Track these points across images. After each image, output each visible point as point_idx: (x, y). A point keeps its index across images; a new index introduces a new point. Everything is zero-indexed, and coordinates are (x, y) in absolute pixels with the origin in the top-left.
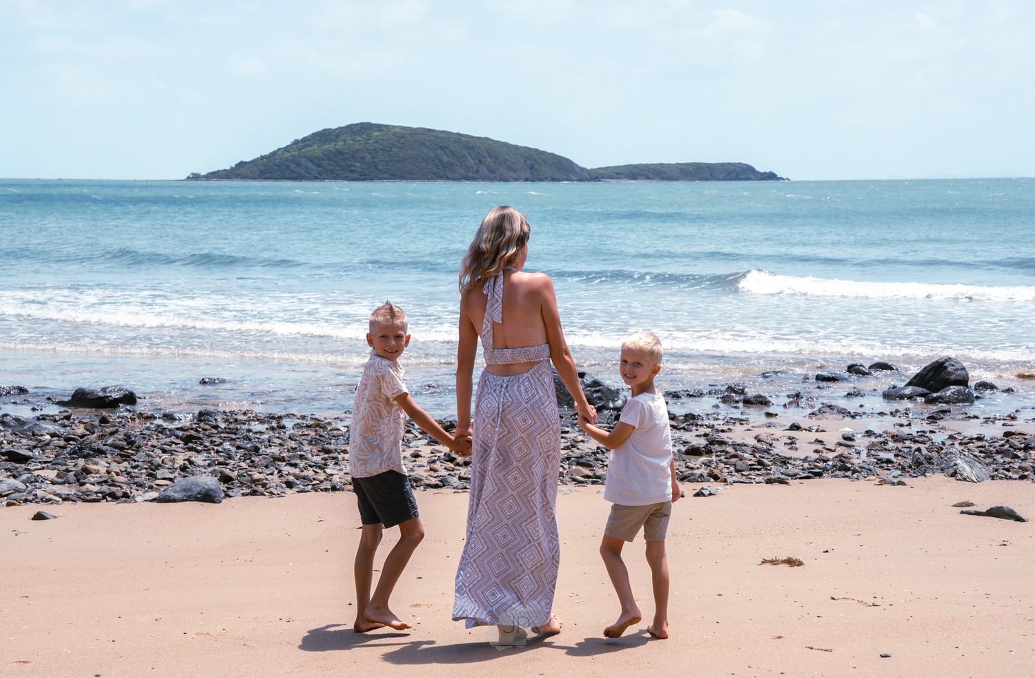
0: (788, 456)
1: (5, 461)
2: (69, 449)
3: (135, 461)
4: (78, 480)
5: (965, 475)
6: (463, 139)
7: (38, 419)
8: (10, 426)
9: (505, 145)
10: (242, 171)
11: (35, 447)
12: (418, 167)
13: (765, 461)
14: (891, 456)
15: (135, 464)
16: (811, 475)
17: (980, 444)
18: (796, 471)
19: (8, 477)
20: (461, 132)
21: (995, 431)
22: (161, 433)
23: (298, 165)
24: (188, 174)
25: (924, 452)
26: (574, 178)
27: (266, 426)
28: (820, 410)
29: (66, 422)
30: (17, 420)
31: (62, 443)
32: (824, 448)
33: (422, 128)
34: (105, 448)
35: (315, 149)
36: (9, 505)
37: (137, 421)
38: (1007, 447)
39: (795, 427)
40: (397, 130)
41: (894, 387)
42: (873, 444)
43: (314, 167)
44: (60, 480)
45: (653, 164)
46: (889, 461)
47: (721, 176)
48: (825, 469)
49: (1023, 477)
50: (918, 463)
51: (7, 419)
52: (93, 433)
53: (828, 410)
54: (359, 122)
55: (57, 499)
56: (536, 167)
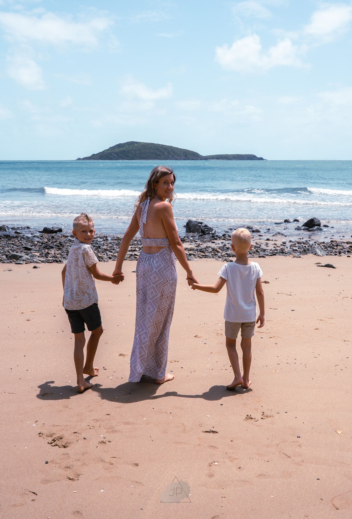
0: (266, 249)
1: (24, 250)
2: (43, 246)
3: (62, 250)
4: (46, 256)
5: (319, 254)
6: (164, 146)
7: (33, 237)
8: (25, 239)
9: (177, 148)
10: (94, 157)
11: (33, 246)
12: (149, 155)
13: (259, 250)
14: (297, 248)
15: (62, 251)
16: (272, 255)
17: (323, 244)
18: (268, 253)
19: (25, 255)
20: (163, 144)
21: (328, 241)
22: (70, 241)
23: (111, 155)
24: (77, 158)
25: (307, 247)
26: (199, 159)
27: (102, 239)
28: (276, 234)
29: (42, 238)
30: (27, 237)
31: (41, 244)
32: (277, 246)
33: (151, 143)
34: (53, 246)
35: (117, 150)
36: (26, 263)
37: (63, 237)
38: (331, 245)
39: (268, 240)
40: (142, 144)
41: (298, 227)
42: (292, 245)
43: (116, 156)
44: (41, 256)
45: (224, 155)
46: (296, 250)
47: (246, 159)
48: (277, 253)
49: (336, 255)
50: (305, 251)
51: (24, 237)
52: (50, 241)
53: (278, 234)
54: (130, 141)
55: (40, 262)
56: (187, 155)
